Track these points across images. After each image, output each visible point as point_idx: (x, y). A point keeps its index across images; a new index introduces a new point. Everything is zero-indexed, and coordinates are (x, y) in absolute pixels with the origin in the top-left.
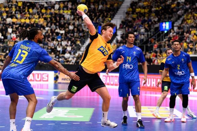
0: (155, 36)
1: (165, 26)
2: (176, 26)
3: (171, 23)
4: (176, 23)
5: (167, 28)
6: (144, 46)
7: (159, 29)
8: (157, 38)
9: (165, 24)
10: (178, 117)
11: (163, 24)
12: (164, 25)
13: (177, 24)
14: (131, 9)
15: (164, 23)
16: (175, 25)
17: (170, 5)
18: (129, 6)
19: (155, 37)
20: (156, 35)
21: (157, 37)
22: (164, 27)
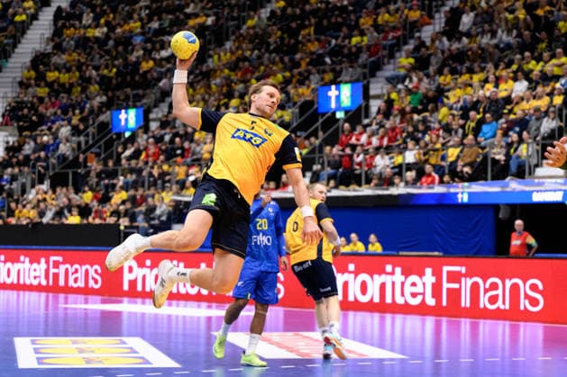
0: (98, 144)
1: (126, 120)
2: (154, 120)
3: (141, 110)
4: (156, 110)
5: (132, 124)
6: (68, 173)
7: (110, 127)
8: (105, 151)
9: (126, 113)
10: (151, 364)
11: (120, 113)
12: (123, 116)
13: (157, 113)
14: (33, 73)
15: (123, 111)
16: (152, 116)
17: (137, 64)
18: (28, 64)
19: (99, 147)
20: (102, 142)
21: (103, 148)
22: (123, 123)
